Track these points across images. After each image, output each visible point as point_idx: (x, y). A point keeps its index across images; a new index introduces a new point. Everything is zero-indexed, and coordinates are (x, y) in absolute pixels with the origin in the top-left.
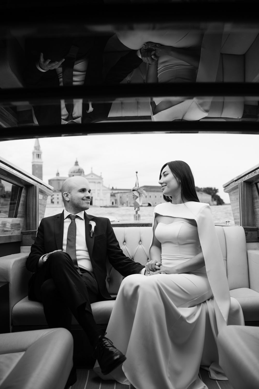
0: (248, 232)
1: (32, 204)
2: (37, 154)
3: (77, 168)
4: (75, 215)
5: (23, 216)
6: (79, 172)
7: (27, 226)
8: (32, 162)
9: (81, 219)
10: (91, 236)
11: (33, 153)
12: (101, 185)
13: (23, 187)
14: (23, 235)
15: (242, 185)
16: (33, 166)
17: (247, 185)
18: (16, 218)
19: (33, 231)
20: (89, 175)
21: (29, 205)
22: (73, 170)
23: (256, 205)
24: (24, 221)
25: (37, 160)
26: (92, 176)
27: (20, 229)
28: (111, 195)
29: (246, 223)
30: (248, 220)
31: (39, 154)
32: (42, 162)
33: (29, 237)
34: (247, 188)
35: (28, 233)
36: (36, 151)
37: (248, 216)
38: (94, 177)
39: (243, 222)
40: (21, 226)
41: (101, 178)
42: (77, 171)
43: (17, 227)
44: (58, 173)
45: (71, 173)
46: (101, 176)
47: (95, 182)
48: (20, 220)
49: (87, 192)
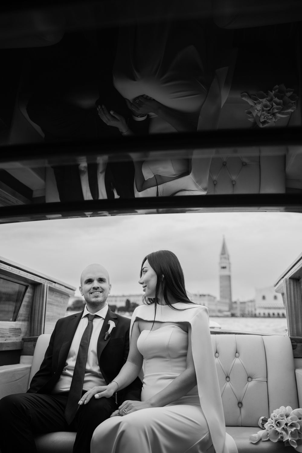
0: (298, 344)
1: (38, 305)
4: (94, 314)
5: (27, 319)
7: (30, 331)
10: (105, 339)
13: (28, 286)
14: (24, 342)
15: (288, 282)
17: (294, 282)
18: (15, 321)
19: (35, 338)
21: (35, 306)
24: (27, 324)
27: (20, 335)
29: (295, 333)
30: (297, 329)
33: (30, 344)
34: (294, 286)
35: (30, 340)
37: (297, 322)
39: (291, 331)
40: (23, 332)
43: (18, 333)
48: (21, 325)
49: (95, 282)
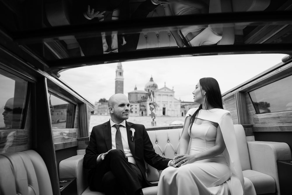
0: (246, 128)
1: (84, 117)
2: (119, 73)
3: (152, 83)
4: (119, 125)
5: (78, 126)
6: (154, 87)
7: (80, 134)
8: (115, 79)
9: (124, 127)
10: (132, 140)
11: (117, 72)
12: (173, 98)
13: (77, 105)
14: (78, 141)
15: (238, 94)
16: (116, 82)
17: (241, 94)
18: (73, 128)
19: (85, 138)
20: (163, 88)
21: (81, 118)
22: (148, 85)
23: (249, 108)
24: (78, 130)
25: (119, 77)
26: (165, 90)
28: (181, 107)
29: (243, 122)
30: (244, 120)
31: (121, 72)
32: (123, 79)
33: (83, 142)
34: (241, 96)
35: (82, 140)
36: (118, 70)
37: (244, 116)
38: (167, 91)
39: (241, 121)
41: (173, 91)
42: (152, 86)
44: (136, 88)
45: (147, 87)
46: (173, 90)
47: (167, 95)
49: (126, 106)
